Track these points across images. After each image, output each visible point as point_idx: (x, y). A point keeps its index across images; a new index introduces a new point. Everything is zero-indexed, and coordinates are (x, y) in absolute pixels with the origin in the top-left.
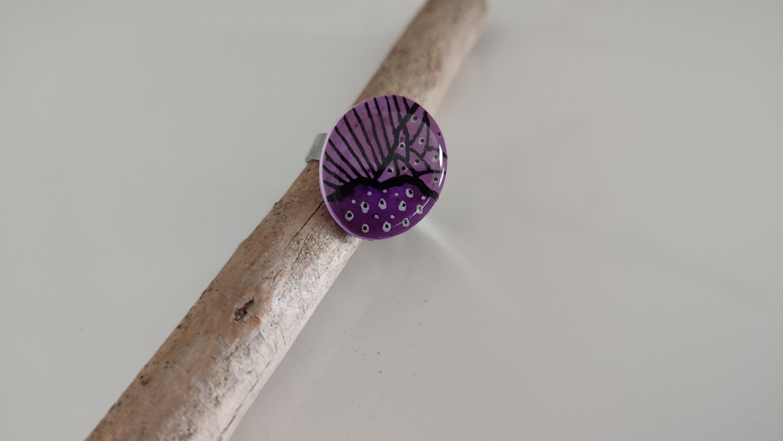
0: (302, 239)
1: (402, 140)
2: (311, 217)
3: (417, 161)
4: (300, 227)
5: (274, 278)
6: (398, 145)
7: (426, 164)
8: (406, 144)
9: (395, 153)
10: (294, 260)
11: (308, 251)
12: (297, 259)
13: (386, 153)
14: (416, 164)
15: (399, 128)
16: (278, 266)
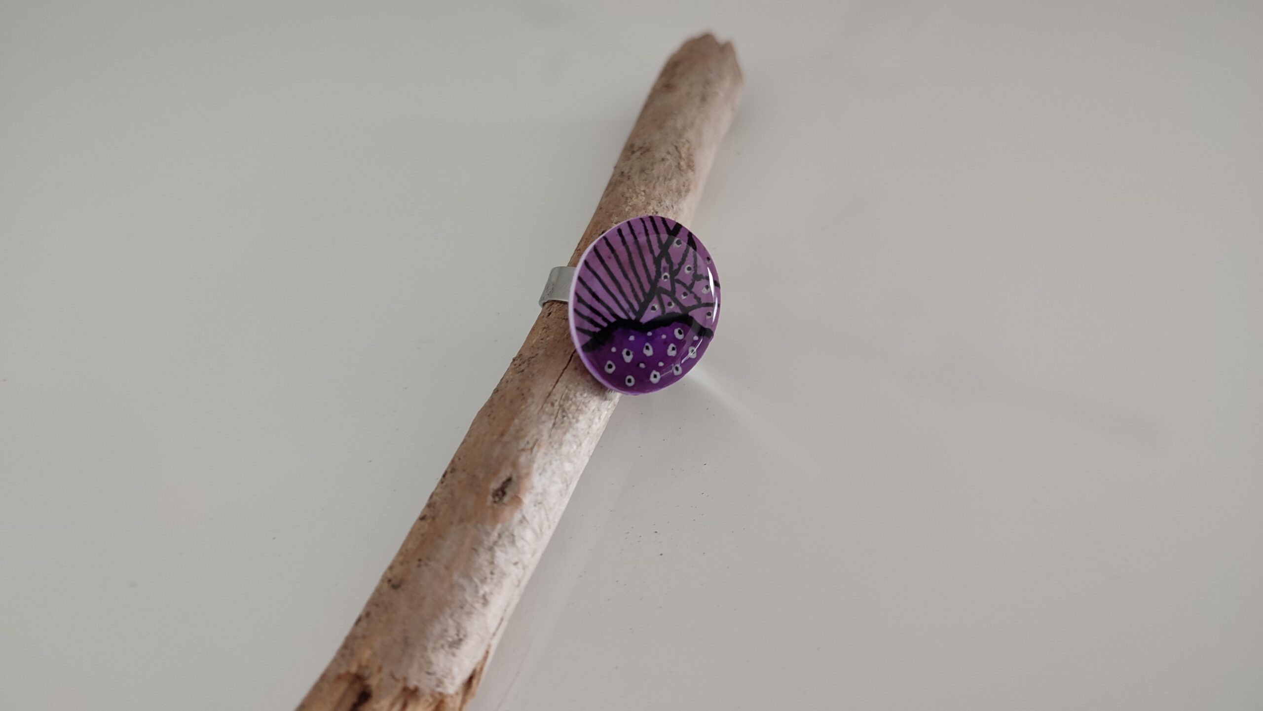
0: (556, 400)
1: (665, 269)
2: (562, 373)
3: (685, 293)
4: (551, 385)
5: (532, 449)
6: (660, 277)
7: (696, 296)
8: (670, 274)
9: (658, 287)
10: (551, 425)
11: (564, 414)
12: (554, 424)
13: (647, 288)
14: (683, 297)
15: (661, 256)
16: (533, 435)
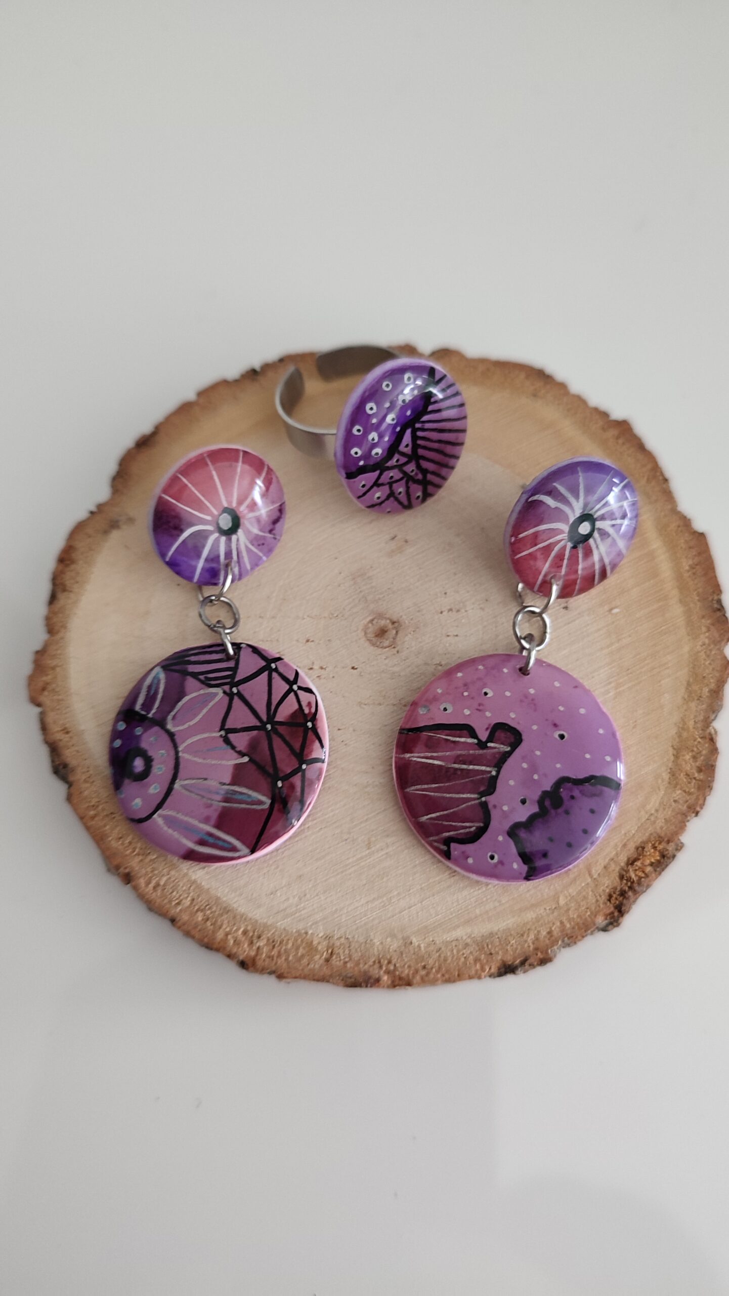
1: (416, 474)
3: (392, 477)
6: (416, 467)
7: (382, 484)
8: (411, 476)
9: (413, 460)
13: (421, 452)
14: (391, 474)
15: (425, 476)
